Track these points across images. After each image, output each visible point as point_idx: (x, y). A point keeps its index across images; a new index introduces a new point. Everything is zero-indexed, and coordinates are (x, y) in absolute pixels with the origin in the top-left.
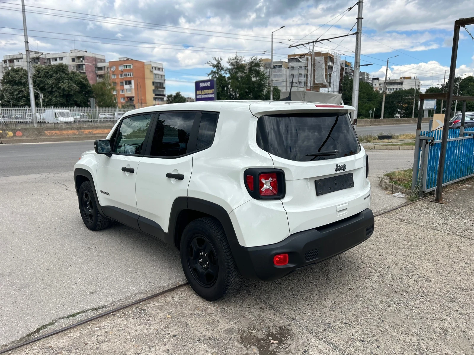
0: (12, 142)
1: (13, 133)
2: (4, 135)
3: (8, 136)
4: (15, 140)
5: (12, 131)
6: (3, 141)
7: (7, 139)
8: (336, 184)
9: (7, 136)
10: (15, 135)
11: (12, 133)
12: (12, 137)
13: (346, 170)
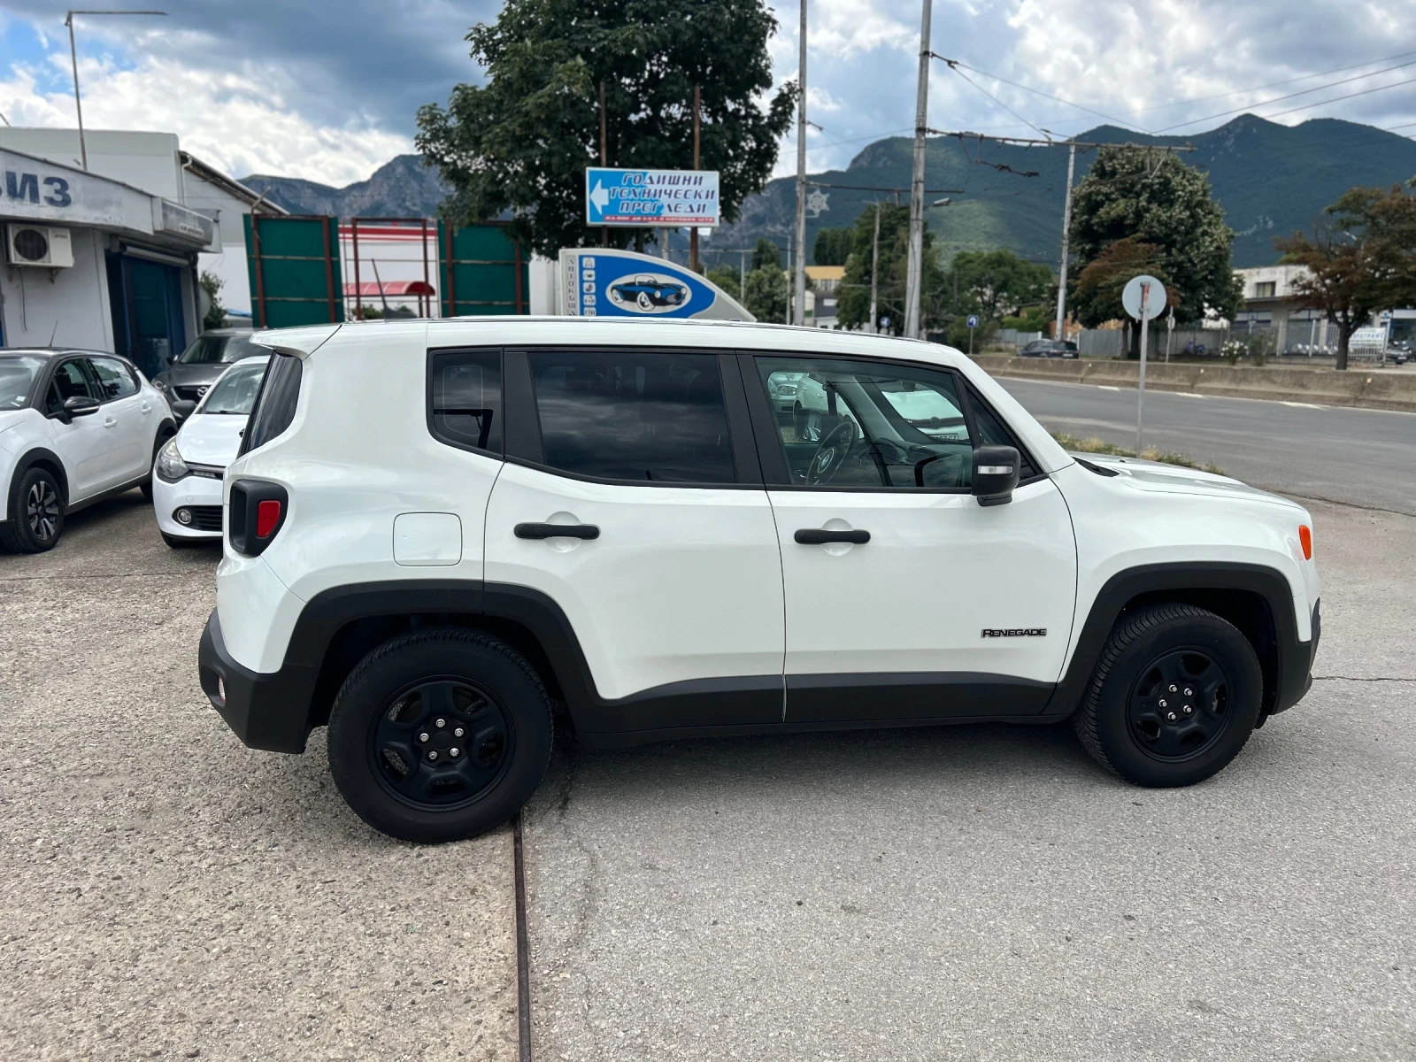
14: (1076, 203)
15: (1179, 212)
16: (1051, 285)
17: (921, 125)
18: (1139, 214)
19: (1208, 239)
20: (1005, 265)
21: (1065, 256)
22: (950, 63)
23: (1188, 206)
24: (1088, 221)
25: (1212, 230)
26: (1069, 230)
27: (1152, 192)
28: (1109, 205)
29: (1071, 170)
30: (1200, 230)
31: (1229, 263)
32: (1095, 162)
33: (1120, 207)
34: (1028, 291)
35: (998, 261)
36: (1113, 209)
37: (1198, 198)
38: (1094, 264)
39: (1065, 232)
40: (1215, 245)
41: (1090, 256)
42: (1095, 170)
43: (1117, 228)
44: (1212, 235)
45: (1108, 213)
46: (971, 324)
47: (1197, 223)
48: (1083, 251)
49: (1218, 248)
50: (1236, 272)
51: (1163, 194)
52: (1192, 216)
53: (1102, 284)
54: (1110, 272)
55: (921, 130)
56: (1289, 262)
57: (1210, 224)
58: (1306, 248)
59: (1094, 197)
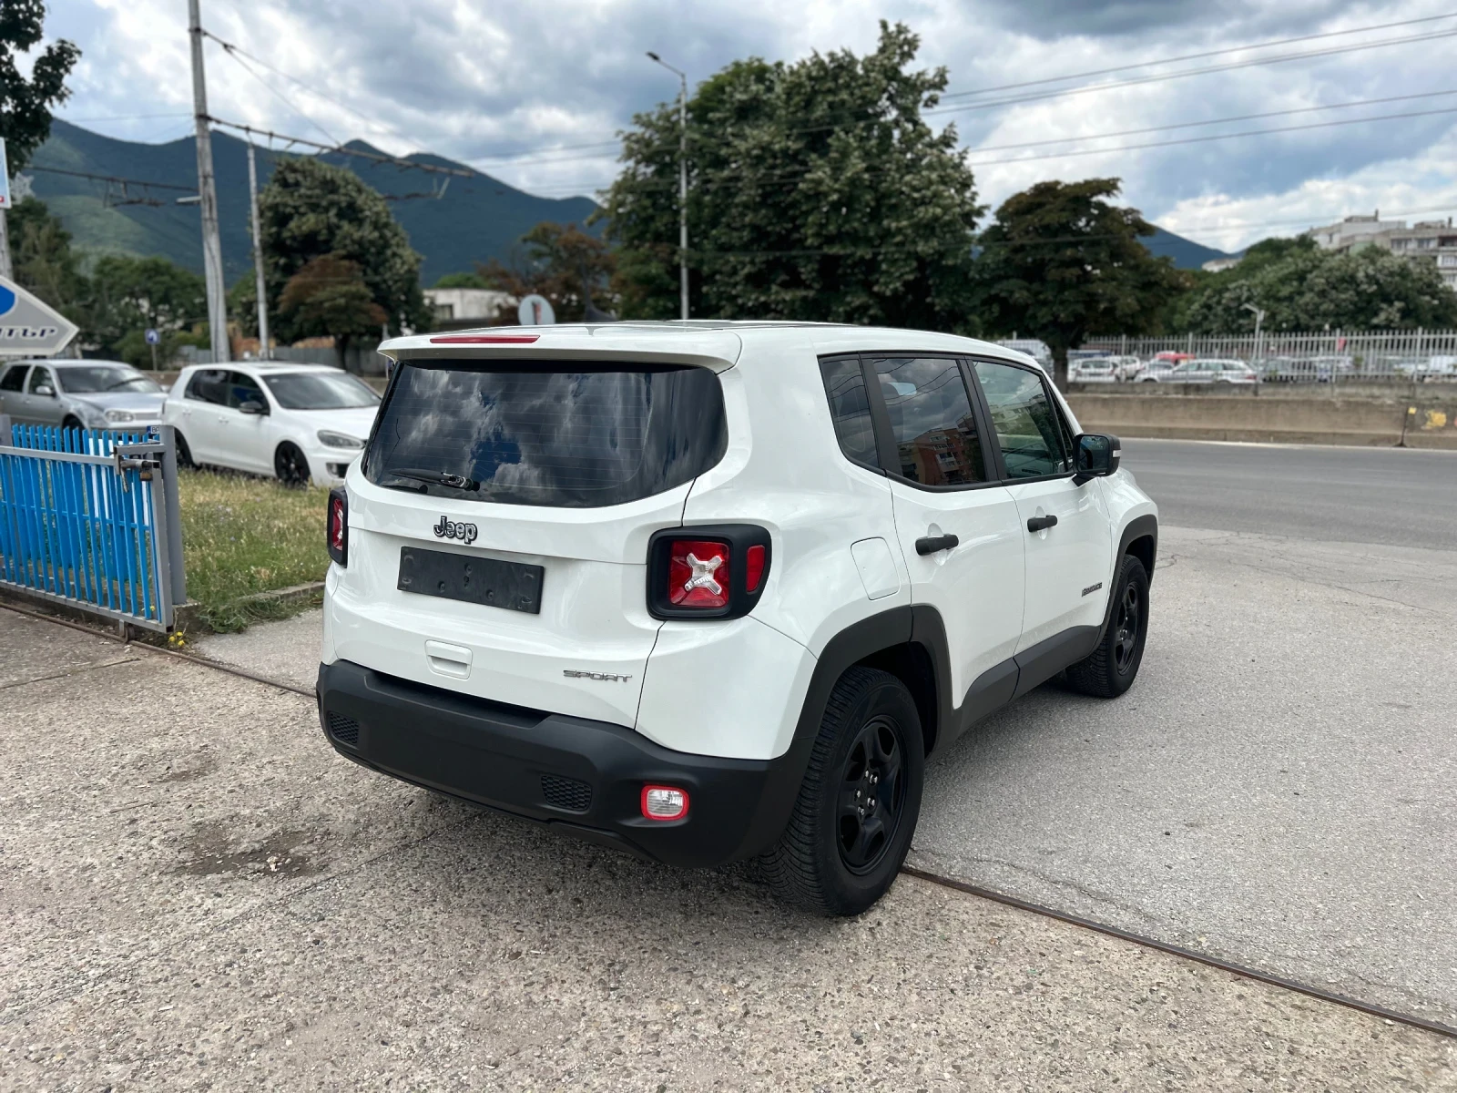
0: (1436, 443)
1: (1447, 418)
2: (1418, 421)
3: (1428, 426)
4: (1444, 439)
5: (1446, 411)
6: (1410, 439)
7: (1424, 435)
8: (467, 580)
9: (1425, 423)
10: (1453, 425)
11: (1444, 416)
12: (1440, 429)
13: (473, 544)
14: (261, 214)
15: (368, 233)
16: (244, 299)
17: (202, 112)
18: (332, 229)
19: (398, 261)
20: (163, 274)
21: (259, 268)
22: (226, 46)
23: (376, 226)
24: (278, 234)
25: (400, 251)
26: (261, 241)
27: (340, 209)
28: (299, 219)
29: (253, 177)
30: (389, 252)
31: (418, 285)
32: (275, 172)
33: (310, 222)
34: (194, 305)
35: (153, 270)
36: (304, 223)
37: (384, 220)
38: (294, 281)
39: (256, 242)
40: (406, 267)
41: (289, 270)
42: (276, 181)
43: (312, 244)
44: (401, 257)
45: (299, 227)
46: (151, 339)
47: (386, 245)
48: (276, 264)
49: (410, 271)
50: (426, 293)
51: (351, 212)
52: (382, 237)
53: (309, 300)
54: (315, 287)
55: (203, 117)
56: (493, 288)
57: (398, 245)
58: (504, 275)
59: (281, 209)
